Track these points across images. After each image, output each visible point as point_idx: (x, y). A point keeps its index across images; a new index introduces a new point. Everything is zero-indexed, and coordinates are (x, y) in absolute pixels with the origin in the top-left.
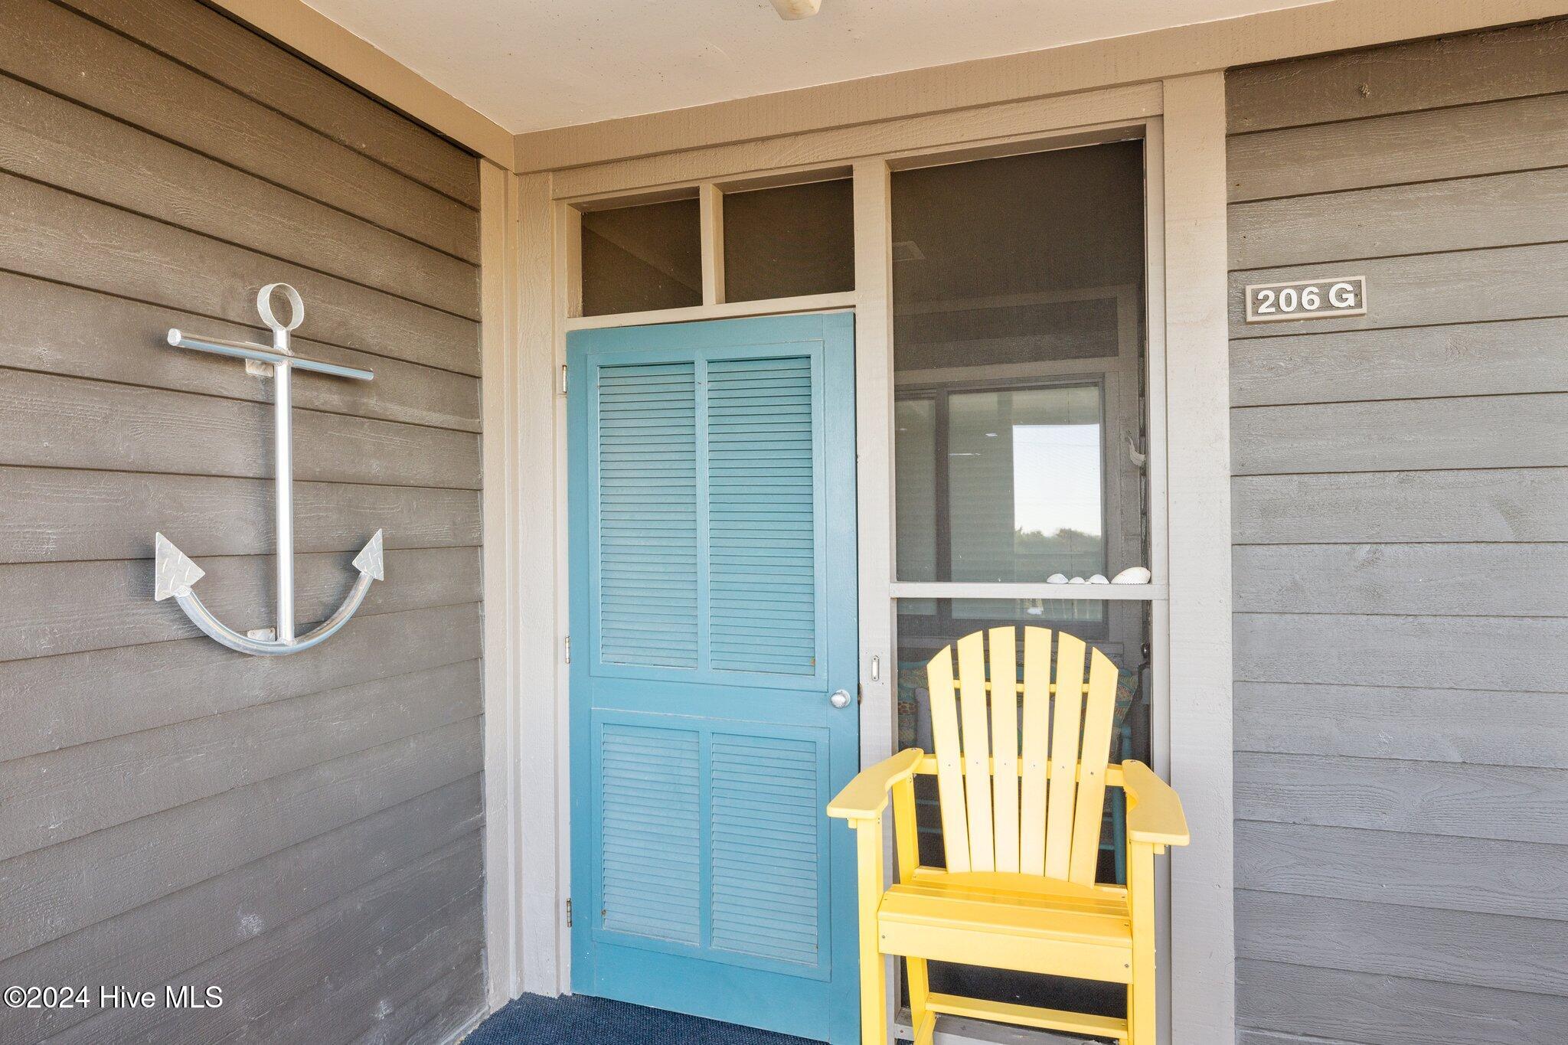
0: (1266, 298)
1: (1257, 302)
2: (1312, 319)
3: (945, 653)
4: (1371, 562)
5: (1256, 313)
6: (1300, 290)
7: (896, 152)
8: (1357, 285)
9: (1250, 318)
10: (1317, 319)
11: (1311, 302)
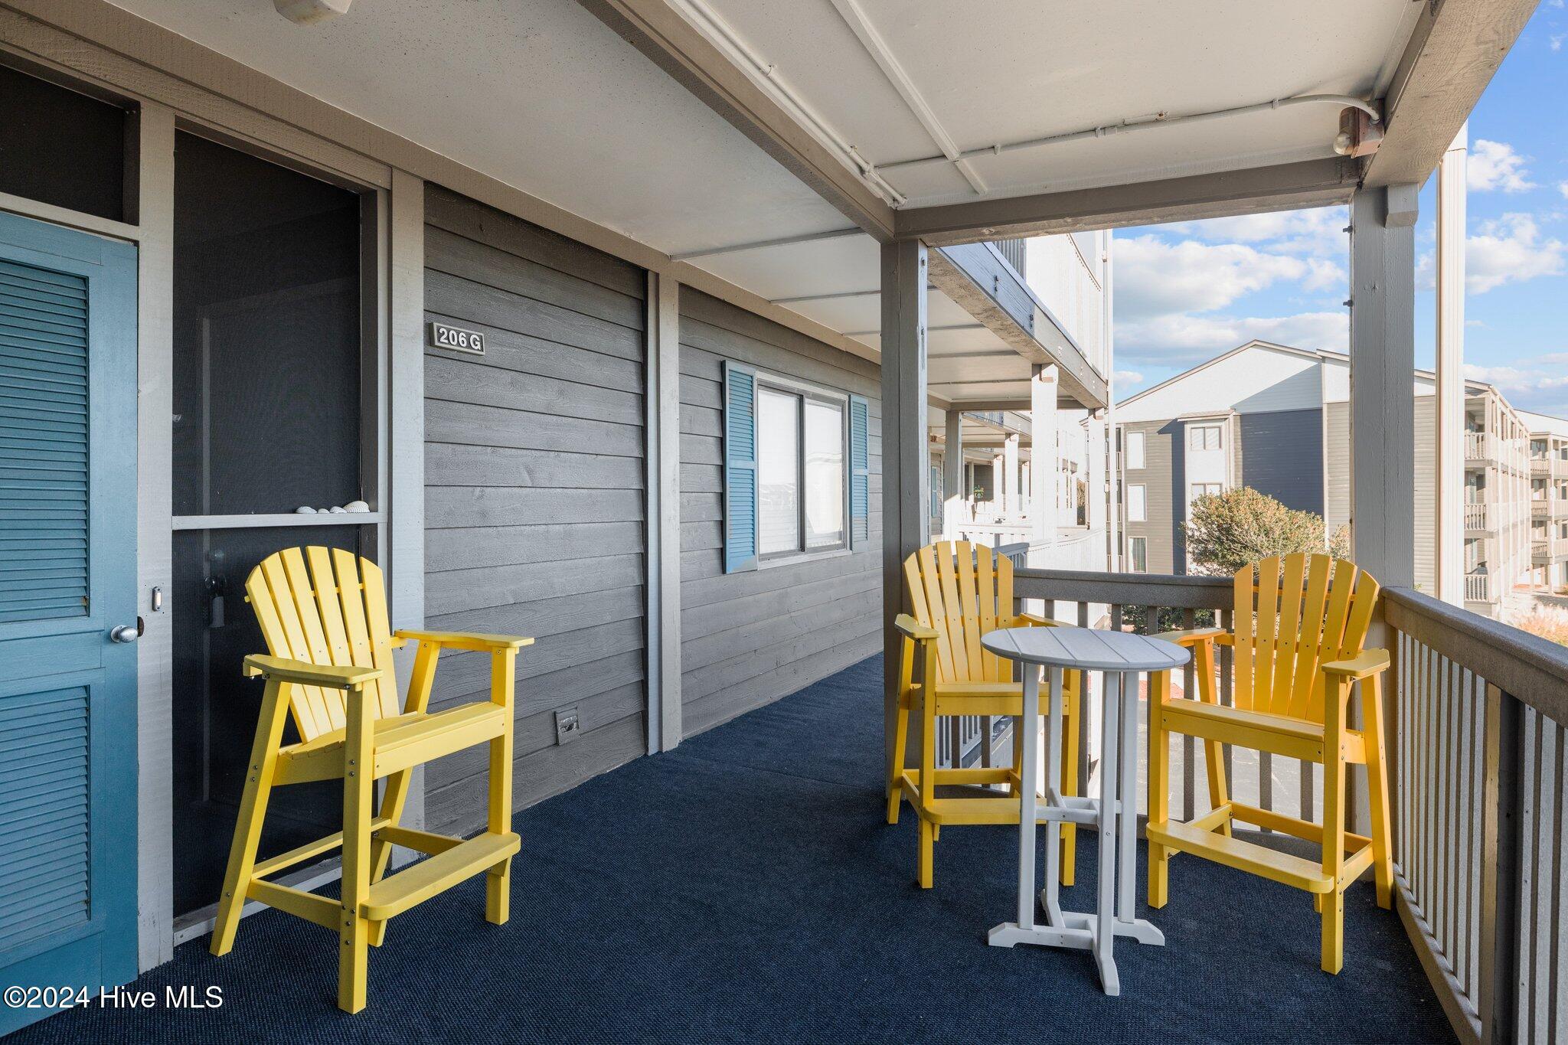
0: (444, 333)
1: (440, 335)
2: (461, 352)
3: (258, 571)
4: (481, 497)
5: (439, 341)
6: (458, 333)
7: (188, 113)
8: (481, 337)
9: (437, 344)
10: (466, 352)
11: (463, 342)
